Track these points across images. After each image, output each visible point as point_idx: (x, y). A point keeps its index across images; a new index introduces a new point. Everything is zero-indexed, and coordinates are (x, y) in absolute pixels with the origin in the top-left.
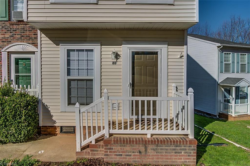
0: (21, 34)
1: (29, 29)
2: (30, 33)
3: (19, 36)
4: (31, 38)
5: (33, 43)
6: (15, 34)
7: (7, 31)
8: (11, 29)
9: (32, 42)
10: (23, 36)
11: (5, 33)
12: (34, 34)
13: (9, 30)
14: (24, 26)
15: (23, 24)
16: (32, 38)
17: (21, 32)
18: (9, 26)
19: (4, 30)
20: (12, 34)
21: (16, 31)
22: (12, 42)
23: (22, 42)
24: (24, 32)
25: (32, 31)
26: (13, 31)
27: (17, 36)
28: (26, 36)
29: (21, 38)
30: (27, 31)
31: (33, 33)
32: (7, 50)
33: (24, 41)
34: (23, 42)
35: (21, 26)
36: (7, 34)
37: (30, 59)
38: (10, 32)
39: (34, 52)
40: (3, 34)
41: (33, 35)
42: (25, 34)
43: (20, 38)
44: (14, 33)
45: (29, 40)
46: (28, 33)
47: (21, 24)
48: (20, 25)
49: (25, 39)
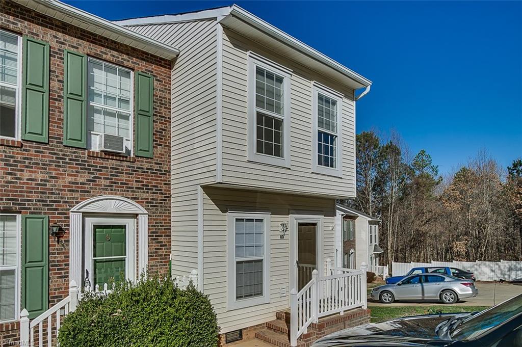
0: (112, 179)
1: (126, 170)
2: (129, 177)
3: (108, 182)
4: (130, 188)
5: (135, 198)
6: (100, 178)
7: (81, 169)
8: (89, 165)
9: (133, 195)
10: (115, 183)
11: (77, 172)
12: (136, 181)
13: (87, 167)
14: (118, 163)
15: (115, 160)
16: (132, 188)
17: (111, 175)
18: (86, 159)
19: (74, 166)
20: (93, 176)
21: (101, 171)
22: (92, 193)
23: (112, 194)
24: (117, 176)
25: (132, 174)
26: (95, 170)
27: (103, 182)
28: (121, 183)
29: (112, 186)
30: (123, 173)
31: (135, 179)
32: (82, 210)
33: (118, 193)
34: (116, 194)
35: (111, 163)
36: (81, 176)
37: (124, 227)
38: (89, 173)
39: (137, 215)
40: (71, 175)
41: (134, 183)
42: (121, 180)
43: (109, 186)
44: (97, 174)
45: (128, 191)
46: (124, 177)
47: (113, 159)
48: (109, 160)
49: (120, 189)
